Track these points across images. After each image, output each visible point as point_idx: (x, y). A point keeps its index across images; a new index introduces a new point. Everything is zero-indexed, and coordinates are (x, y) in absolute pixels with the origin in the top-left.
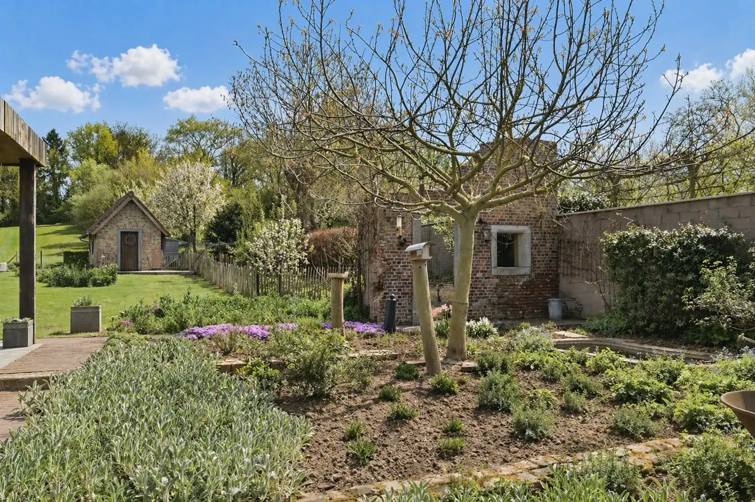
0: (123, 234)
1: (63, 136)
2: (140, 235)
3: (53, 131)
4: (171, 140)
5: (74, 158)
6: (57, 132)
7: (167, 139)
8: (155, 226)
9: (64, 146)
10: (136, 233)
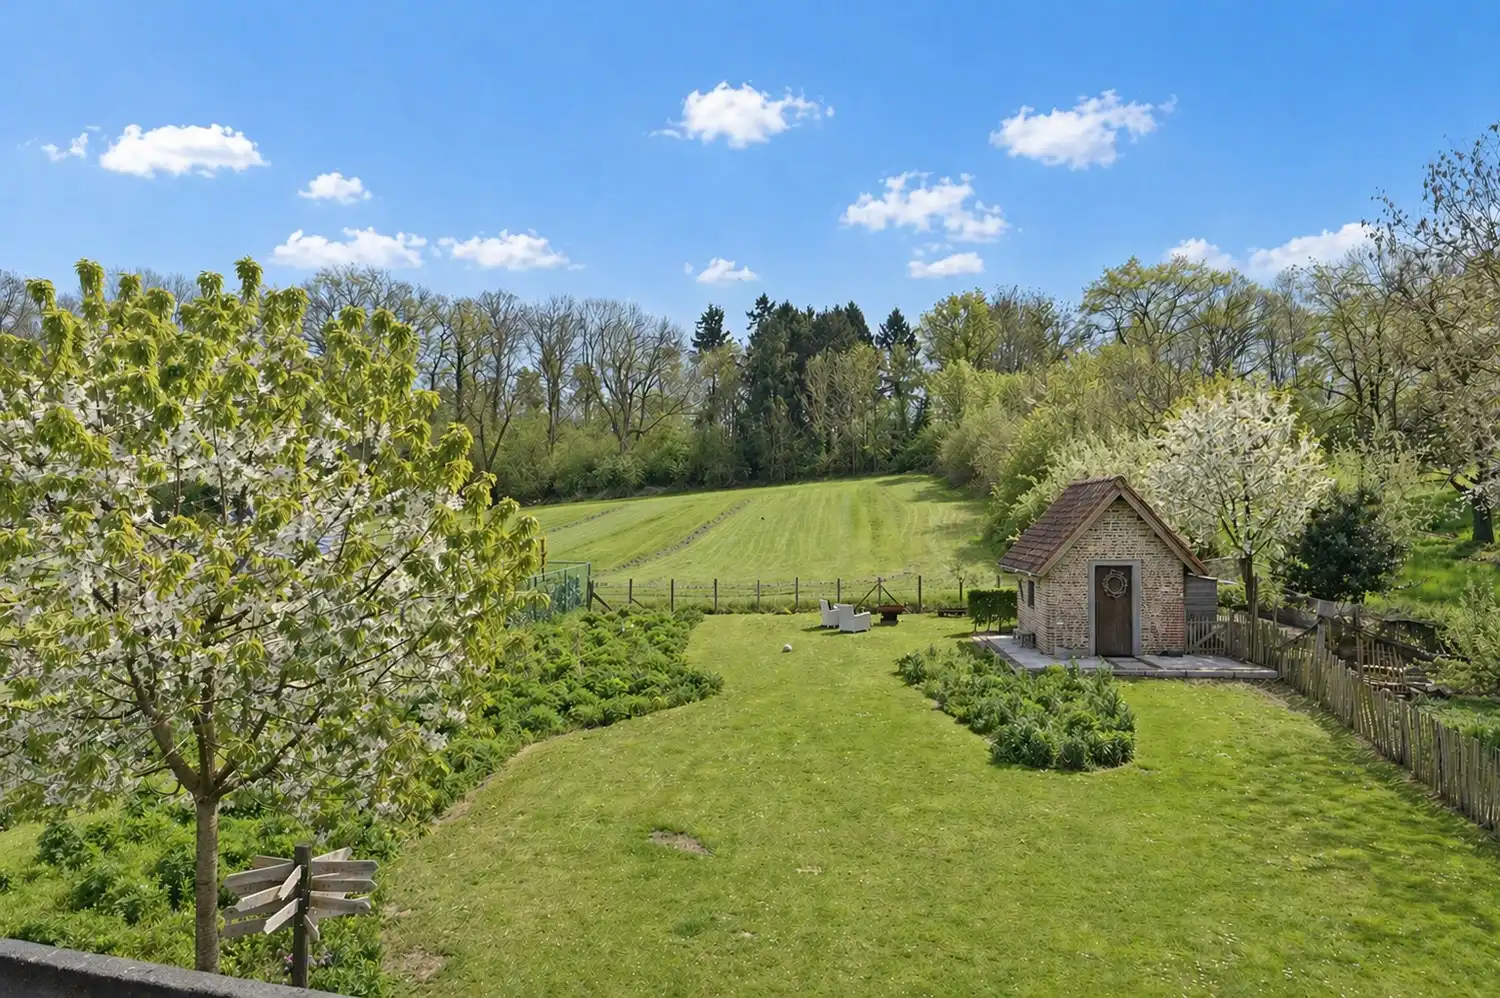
0: (1101, 571)
1: (913, 321)
2: (1136, 575)
3: (896, 313)
4: (1094, 310)
5: (930, 357)
6: (901, 313)
7: (1083, 308)
8: (1170, 551)
9: (913, 336)
10: (1128, 570)
